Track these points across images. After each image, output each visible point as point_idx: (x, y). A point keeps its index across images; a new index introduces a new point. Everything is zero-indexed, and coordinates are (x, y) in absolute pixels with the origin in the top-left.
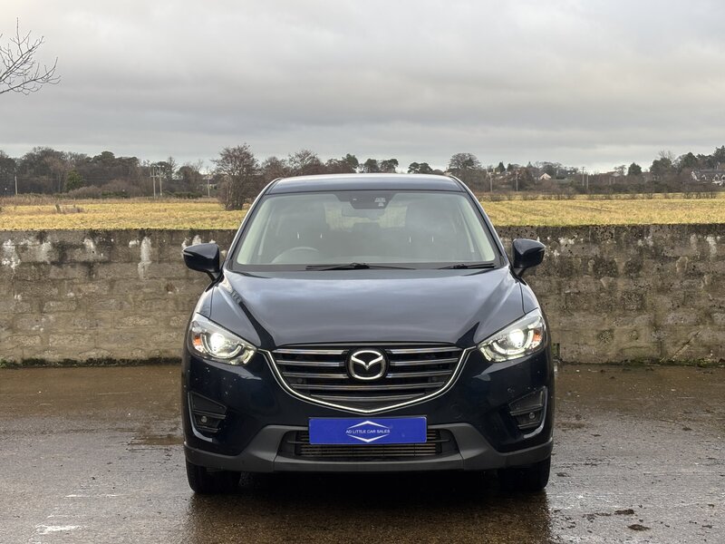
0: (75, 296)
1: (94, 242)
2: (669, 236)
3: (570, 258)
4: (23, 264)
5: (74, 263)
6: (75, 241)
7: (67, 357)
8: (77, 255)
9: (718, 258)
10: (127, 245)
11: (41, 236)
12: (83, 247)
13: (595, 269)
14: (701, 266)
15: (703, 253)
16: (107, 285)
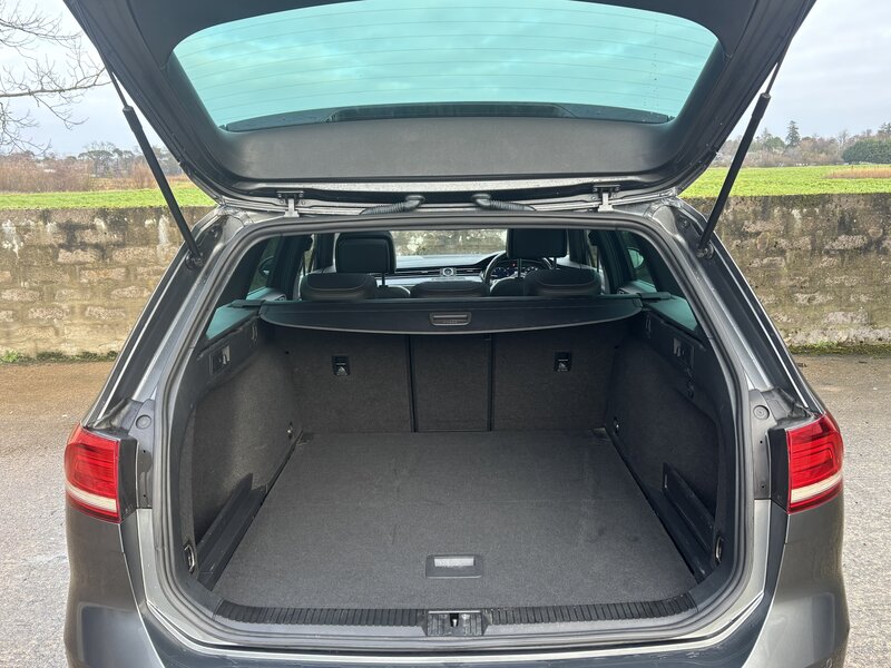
0: (90, 282)
1: (106, 222)
2: (751, 209)
4: (27, 247)
5: (84, 246)
6: (85, 221)
7: (87, 350)
8: (89, 237)
9: (803, 233)
10: (142, 225)
11: (45, 216)
12: (93, 227)
14: (783, 243)
15: (786, 227)
16: (123, 270)
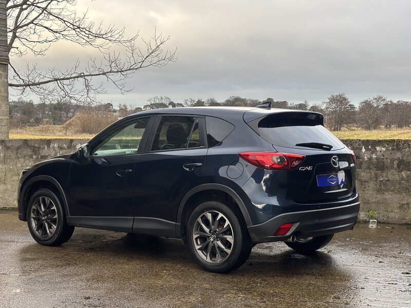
3: (383, 159)
13: (399, 166)
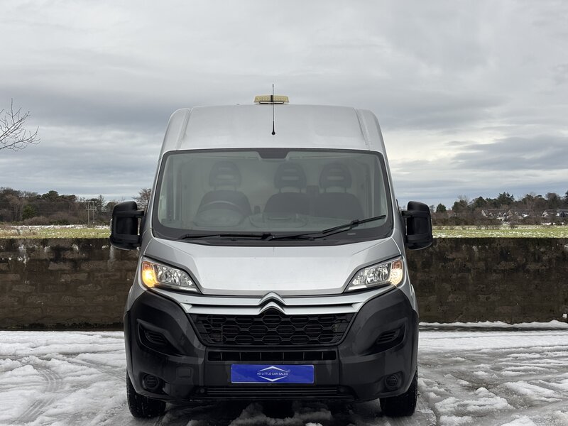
0: (66, 282)
1: (79, 247)
2: (449, 245)
4: (31, 261)
5: (65, 260)
6: (67, 246)
8: (68, 255)
10: (101, 248)
11: (45, 242)
12: (72, 249)
14: (469, 265)
15: (470, 256)
16: (86, 274)
